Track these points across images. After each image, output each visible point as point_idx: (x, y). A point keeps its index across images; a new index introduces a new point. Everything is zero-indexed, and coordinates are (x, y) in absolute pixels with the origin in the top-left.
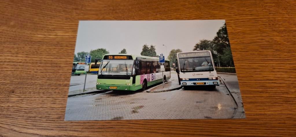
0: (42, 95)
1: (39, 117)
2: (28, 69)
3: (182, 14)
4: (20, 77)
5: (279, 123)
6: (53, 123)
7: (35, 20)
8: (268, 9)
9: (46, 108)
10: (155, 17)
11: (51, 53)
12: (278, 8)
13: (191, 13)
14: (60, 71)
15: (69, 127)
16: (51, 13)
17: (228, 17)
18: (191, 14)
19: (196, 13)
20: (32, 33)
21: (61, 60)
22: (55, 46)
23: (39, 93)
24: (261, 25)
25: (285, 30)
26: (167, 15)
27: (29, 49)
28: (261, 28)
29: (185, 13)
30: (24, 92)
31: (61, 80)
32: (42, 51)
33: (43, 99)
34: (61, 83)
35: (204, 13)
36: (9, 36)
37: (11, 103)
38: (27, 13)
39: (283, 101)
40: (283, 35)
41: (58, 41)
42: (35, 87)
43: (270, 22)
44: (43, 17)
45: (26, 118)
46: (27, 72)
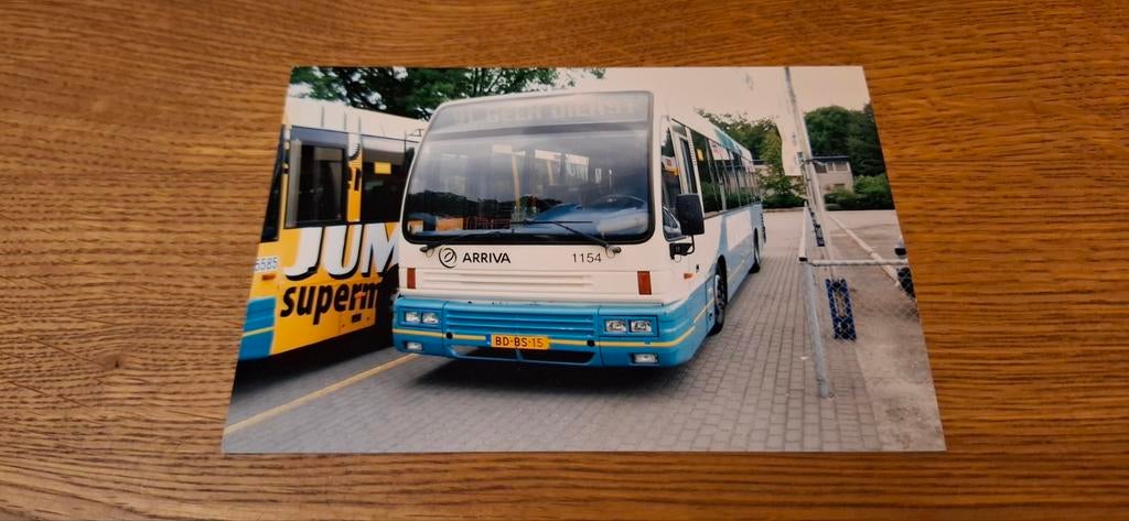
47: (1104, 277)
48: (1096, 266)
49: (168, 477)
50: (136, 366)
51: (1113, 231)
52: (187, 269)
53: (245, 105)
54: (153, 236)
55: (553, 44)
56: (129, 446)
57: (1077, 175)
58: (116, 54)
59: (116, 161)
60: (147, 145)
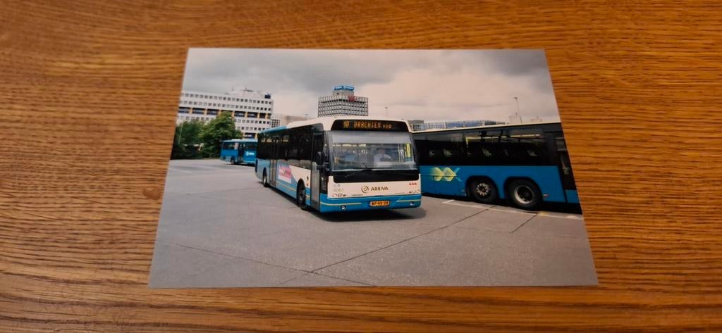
0: (62, 193)
1: (53, 240)
2: (34, 136)
3: (392, 20)
5: (602, 258)
6: (84, 253)
7: (58, 30)
8: (589, 10)
9: (70, 220)
11: (89, 101)
12: (613, 7)
13: (411, 18)
14: (107, 141)
15: (119, 262)
20: (48, 58)
21: (110, 116)
22: (99, 88)
23: (55, 188)
24: (572, 44)
25: (625, 57)
27: (39, 94)
28: (570, 51)
29: (401, 18)
32: (67, 98)
33: (65, 201)
34: (107, 167)
35: (442, 19)
38: (39, 14)
39: (613, 210)
40: (620, 66)
41: (106, 76)
44: (75, 23)
46: (31, 143)
47: (598, 155)
48: (594, 150)
53: (91, 39)
57: (590, 96)
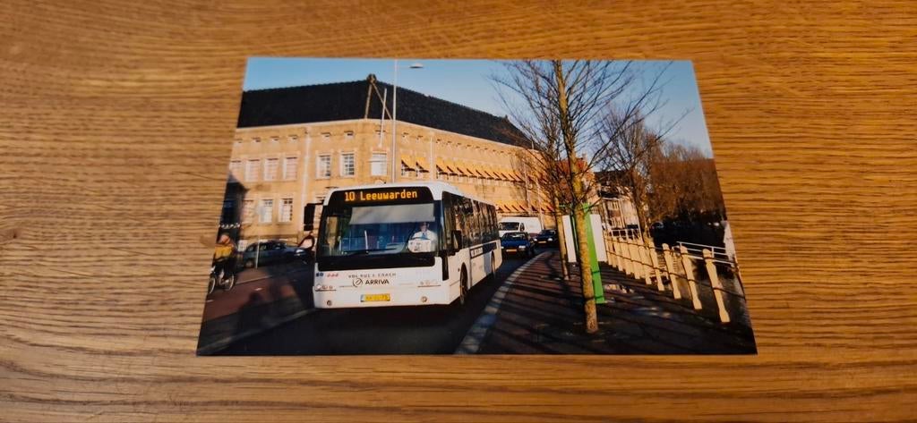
4: (37, 195)
10: (428, 27)
16: (128, 20)
17: (632, 25)
18: (529, 19)
19: (544, 16)
26: (461, 22)
30: (47, 235)
31: (152, 201)
36: (6, 84)
37: (8, 267)
42: (78, 221)
43: (753, 38)
45: (51, 306)
49: (47, 316)
50: (29, 237)
51: (775, 149)
52: (72, 168)
54: (48, 144)
55: (364, 8)
56: (20, 294)
58: (31, 12)
59: (25, 90)
60: (51, 79)
